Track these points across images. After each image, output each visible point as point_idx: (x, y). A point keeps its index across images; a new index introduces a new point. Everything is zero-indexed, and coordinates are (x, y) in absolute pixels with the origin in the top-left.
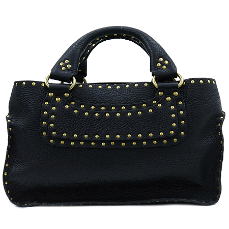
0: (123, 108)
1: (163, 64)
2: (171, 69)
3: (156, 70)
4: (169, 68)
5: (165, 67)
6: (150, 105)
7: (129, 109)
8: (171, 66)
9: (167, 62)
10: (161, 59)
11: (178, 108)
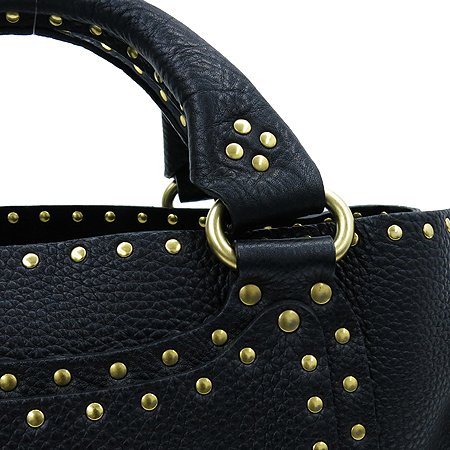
0: (62, 374)
1: (252, 147)
2: (293, 171)
3: (222, 174)
4: (283, 167)
5: (261, 161)
6: (198, 355)
7: (91, 380)
8: (289, 157)
9: (269, 139)
10: (243, 125)
11: (336, 362)
